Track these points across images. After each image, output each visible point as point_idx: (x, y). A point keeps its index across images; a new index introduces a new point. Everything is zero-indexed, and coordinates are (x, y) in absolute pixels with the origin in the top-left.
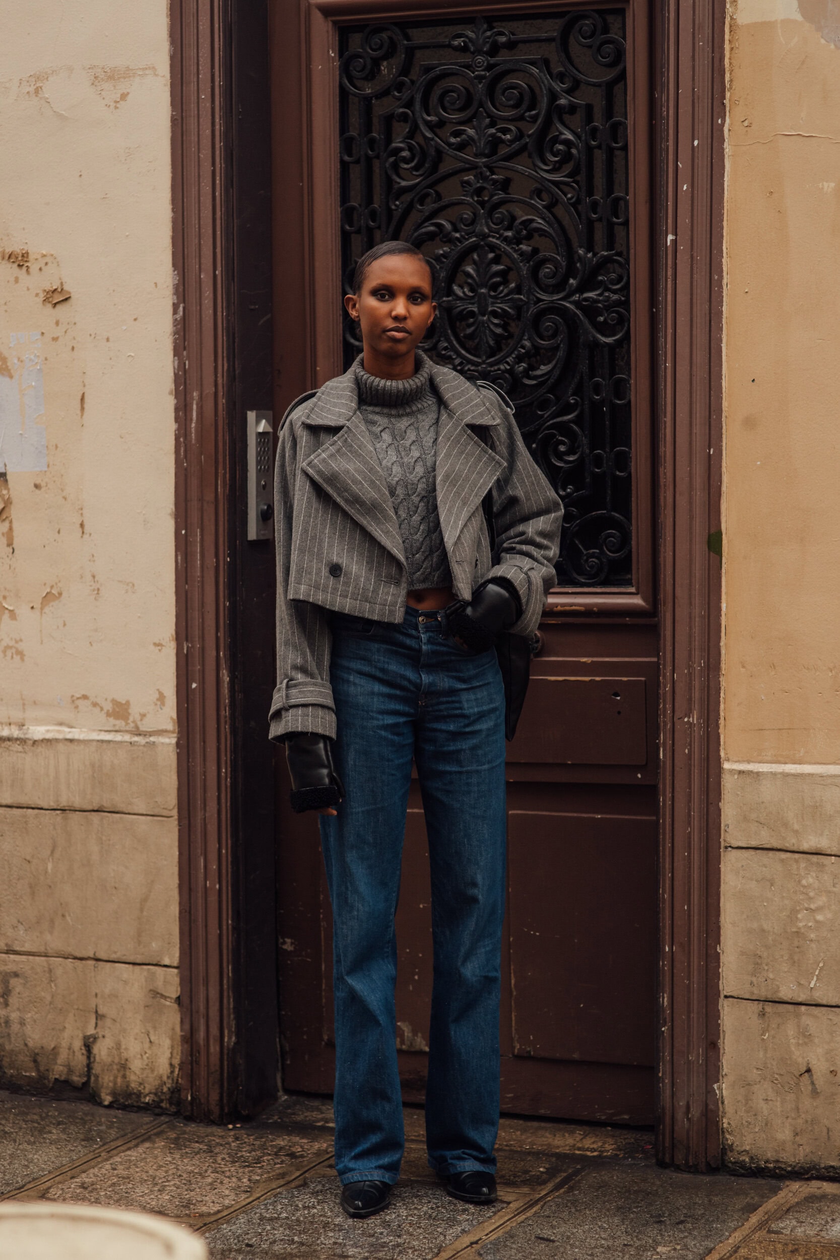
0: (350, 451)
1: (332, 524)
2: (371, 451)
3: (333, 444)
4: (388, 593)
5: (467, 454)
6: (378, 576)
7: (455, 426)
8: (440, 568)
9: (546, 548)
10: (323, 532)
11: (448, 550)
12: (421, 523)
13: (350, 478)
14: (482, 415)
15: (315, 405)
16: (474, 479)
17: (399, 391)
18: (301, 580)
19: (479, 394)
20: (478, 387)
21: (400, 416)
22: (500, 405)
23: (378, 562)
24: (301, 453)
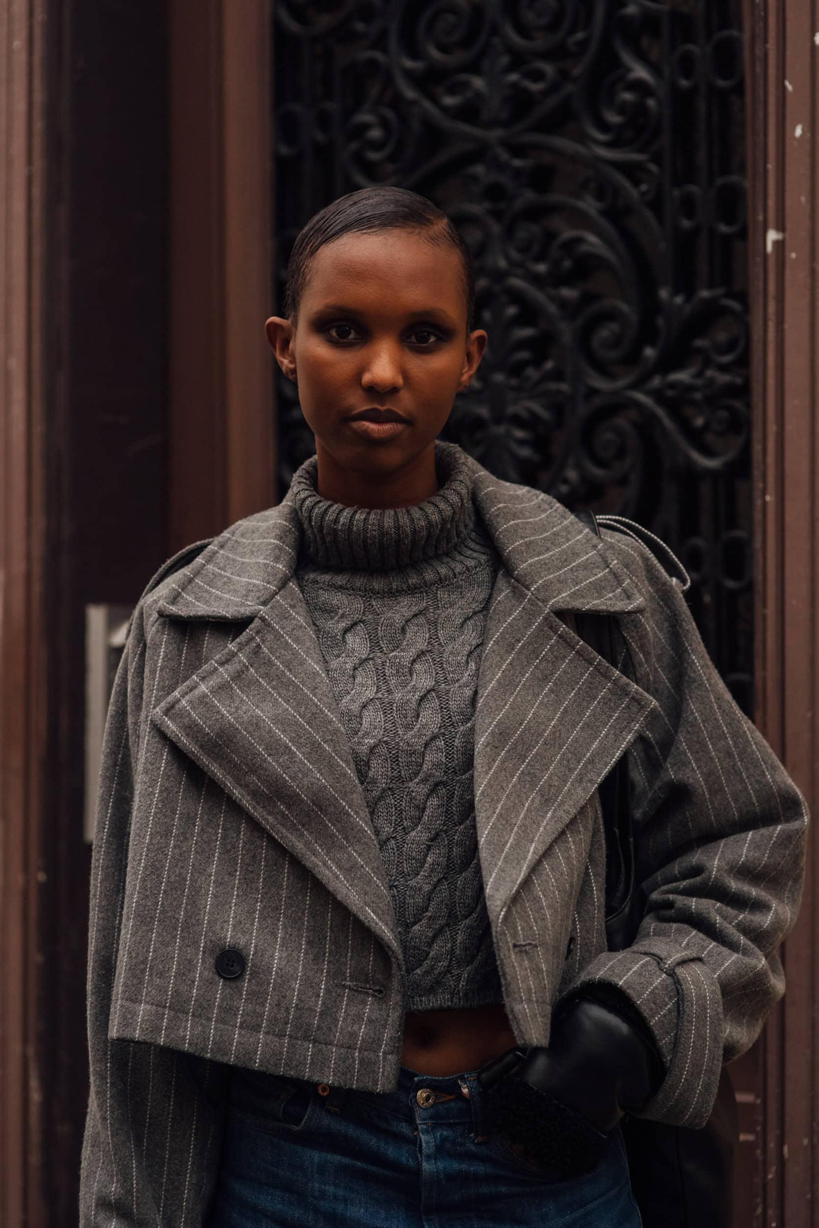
0: (266, 676)
1: (225, 851)
2: (316, 674)
3: (227, 661)
4: (358, 1018)
5: (558, 683)
6: (336, 974)
7: (529, 615)
8: (473, 958)
9: (759, 906)
10: (201, 870)
11: (492, 916)
12: (429, 848)
13: (261, 739)
14: (598, 588)
15: (197, 573)
16: (576, 741)
17: (383, 533)
18: (139, 992)
19: (595, 540)
20: (596, 528)
21: (393, 594)
22: (650, 570)
23: (335, 942)
24: (152, 684)
